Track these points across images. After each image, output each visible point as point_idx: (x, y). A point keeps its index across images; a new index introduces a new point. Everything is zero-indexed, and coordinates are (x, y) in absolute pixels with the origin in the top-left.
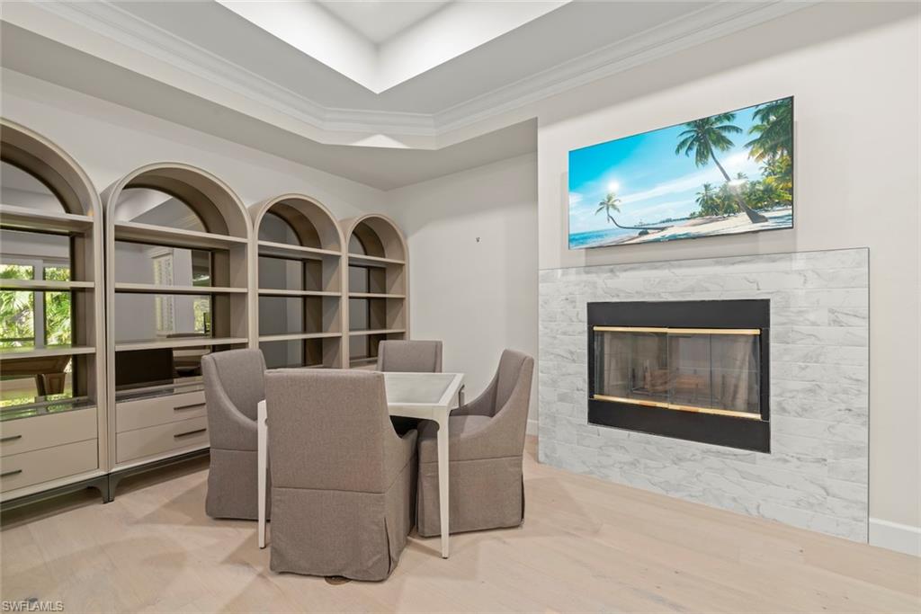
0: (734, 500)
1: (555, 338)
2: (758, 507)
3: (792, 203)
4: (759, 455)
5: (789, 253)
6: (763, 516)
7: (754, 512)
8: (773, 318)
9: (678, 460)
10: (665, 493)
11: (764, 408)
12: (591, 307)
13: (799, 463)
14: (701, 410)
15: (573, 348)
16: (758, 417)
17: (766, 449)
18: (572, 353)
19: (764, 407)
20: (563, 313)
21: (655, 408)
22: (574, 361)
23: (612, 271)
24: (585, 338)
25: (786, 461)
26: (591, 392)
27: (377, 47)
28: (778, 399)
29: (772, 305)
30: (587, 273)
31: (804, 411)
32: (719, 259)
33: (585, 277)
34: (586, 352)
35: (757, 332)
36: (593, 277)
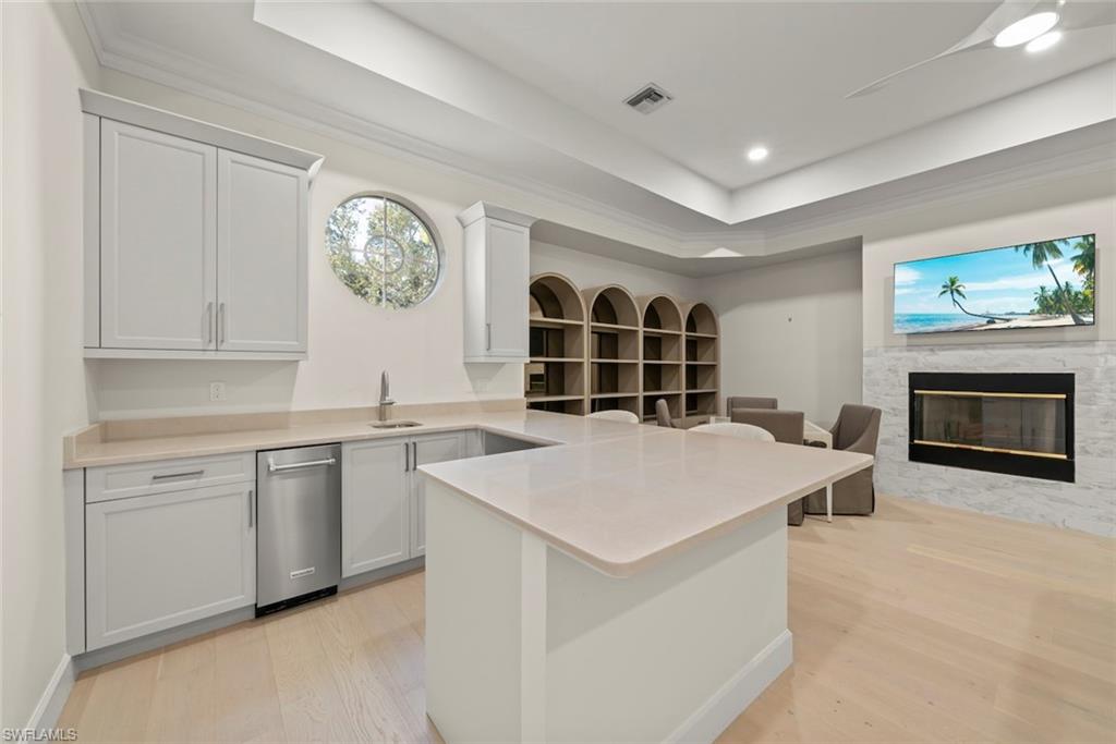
0: (1042, 516)
1: (878, 398)
2: (1064, 521)
3: (1093, 312)
4: (1065, 484)
5: (1092, 341)
6: (1068, 527)
7: (1060, 525)
8: (1077, 387)
9: (991, 488)
10: (978, 511)
11: (1070, 451)
12: (912, 376)
13: (1100, 490)
14: (1012, 452)
15: (895, 406)
16: (1065, 457)
17: (1071, 479)
18: (893, 409)
19: (1070, 449)
20: (886, 380)
21: (970, 450)
22: (896, 415)
23: (932, 350)
24: (907, 397)
25: (1089, 488)
26: (912, 438)
27: (731, 193)
28: (1083, 444)
29: (1076, 377)
30: (908, 351)
31: (1103, 453)
32: (1029, 344)
33: (906, 354)
34: (907, 408)
35: (1064, 396)
36: (914, 354)
